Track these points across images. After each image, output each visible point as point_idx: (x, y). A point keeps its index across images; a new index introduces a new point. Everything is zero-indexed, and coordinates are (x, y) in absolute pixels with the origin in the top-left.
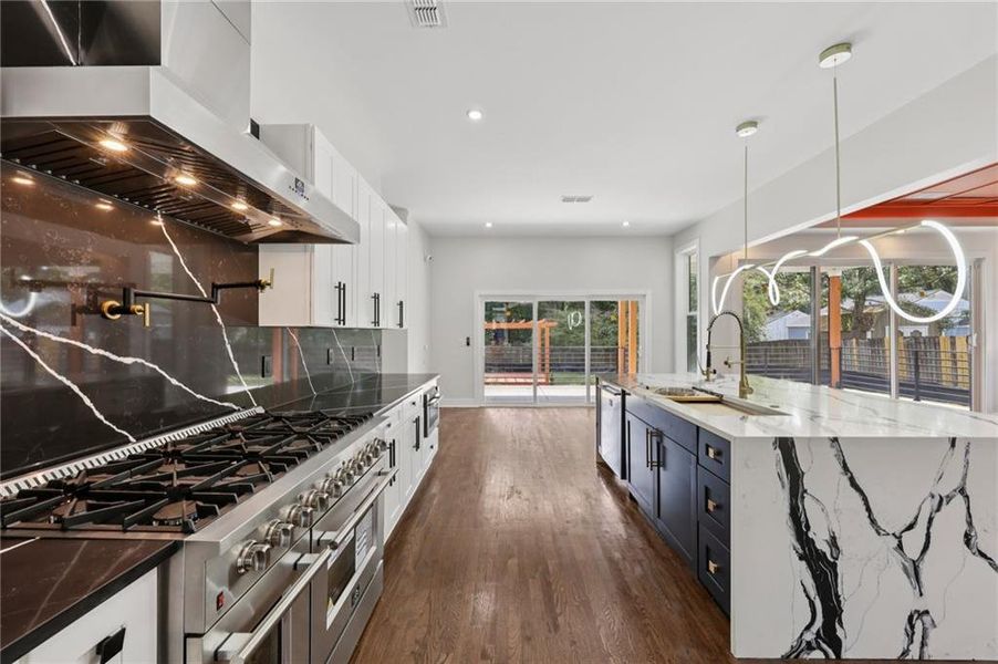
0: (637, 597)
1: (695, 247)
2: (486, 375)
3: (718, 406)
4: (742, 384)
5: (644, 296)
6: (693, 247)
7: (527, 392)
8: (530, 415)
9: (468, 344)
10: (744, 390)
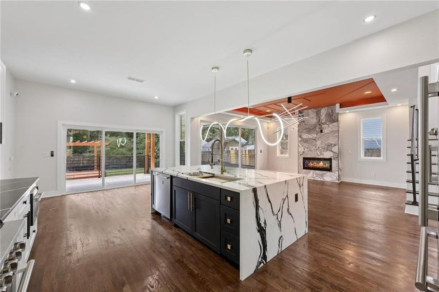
0: (198, 274)
1: (184, 113)
2: (67, 174)
3: (214, 179)
4: (222, 168)
5: (162, 132)
6: (183, 113)
7: (97, 182)
8: (102, 195)
9: (52, 155)
10: (223, 171)
